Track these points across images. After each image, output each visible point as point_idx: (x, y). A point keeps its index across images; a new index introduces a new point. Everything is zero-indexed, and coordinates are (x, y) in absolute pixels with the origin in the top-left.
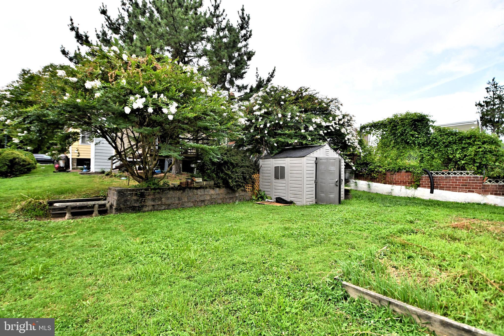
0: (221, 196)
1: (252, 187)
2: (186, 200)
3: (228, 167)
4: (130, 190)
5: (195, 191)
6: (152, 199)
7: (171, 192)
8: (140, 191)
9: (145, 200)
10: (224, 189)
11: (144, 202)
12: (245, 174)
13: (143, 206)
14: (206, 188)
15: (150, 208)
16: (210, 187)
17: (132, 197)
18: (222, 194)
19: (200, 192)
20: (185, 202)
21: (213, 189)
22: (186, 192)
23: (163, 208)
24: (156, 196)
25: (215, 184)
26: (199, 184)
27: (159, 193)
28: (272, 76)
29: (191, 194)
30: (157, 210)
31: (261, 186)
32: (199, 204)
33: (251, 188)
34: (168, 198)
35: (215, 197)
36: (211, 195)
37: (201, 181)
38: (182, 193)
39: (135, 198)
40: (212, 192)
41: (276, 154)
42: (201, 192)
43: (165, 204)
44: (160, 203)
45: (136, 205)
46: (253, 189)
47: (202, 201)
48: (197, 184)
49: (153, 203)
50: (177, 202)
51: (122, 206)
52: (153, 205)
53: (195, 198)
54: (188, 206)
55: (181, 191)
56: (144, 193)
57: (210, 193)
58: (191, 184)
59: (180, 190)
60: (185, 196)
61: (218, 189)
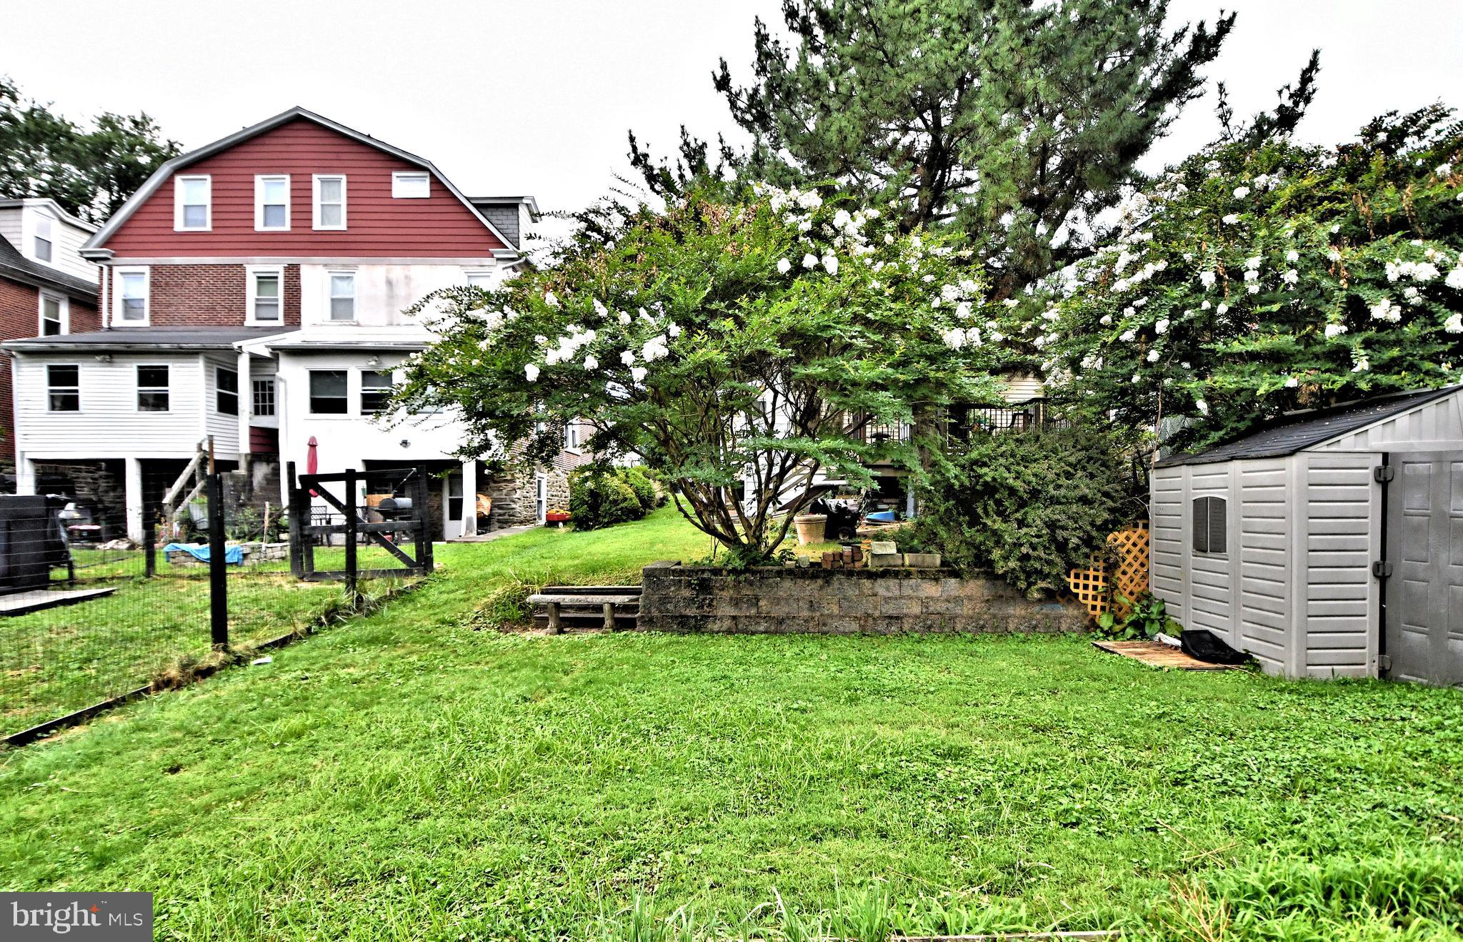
0: (966, 609)
1: (1105, 580)
2: (836, 611)
3: (999, 503)
4: (674, 571)
5: (866, 583)
6: (731, 599)
7: (787, 584)
8: (700, 576)
9: (712, 600)
10: (981, 582)
11: (710, 605)
12: (1064, 528)
13: (705, 618)
14: (908, 575)
15: (727, 624)
16: (923, 574)
17: (679, 589)
18: (970, 598)
19: (881, 587)
20: (831, 616)
21: (937, 580)
22: (836, 584)
23: (762, 628)
24: (744, 592)
25: (943, 563)
26: (885, 563)
27: (751, 584)
28: (1303, 94)
29: (851, 592)
30: (745, 632)
31: (1153, 578)
32: (882, 626)
33: (1100, 584)
34: (777, 601)
35: (941, 607)
36: (925, 602)
37: (894, 551)
38: (821, 588)
39: (687, 593)
40: (930, 589)
41: (1216, 445)
42: (888, 589)
43: (768, 618)
44: (753, 611)
45: (688, 612)
46: (1112, 588)
47: (890, 617)
48: (877, 562)
49: (734, 612)
50: (806, 614)
51: (655, 613)
52: (734, 618)
53: (867, 606)
54: (841, 629)
55: (820, 582)
56: (710, 580)
57: (922, 594)
58: (853, 561)
59: (814, 577)
60: (831, 599)
61: (953, 581)
